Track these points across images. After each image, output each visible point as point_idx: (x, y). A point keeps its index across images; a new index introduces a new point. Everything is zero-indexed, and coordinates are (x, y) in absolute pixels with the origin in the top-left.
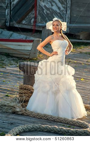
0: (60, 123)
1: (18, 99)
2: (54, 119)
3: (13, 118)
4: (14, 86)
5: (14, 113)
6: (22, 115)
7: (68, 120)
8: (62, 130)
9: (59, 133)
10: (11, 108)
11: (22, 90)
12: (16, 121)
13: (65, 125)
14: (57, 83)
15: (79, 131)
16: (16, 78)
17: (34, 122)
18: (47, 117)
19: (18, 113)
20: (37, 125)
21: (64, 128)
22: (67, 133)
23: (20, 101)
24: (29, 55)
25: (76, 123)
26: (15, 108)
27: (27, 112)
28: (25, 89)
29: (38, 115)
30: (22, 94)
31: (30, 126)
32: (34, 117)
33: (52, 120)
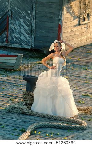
0: (60, 121)
1: (24, 103)
2: (55, 117)
3: (23, 118)
4: (12, 92)
5: (24, 113)
6: (30, 115)
7: (66, 118)
8: (65, 126)
9: (63, 128)
10: (20, 110)
11: (26, 96)
12: (27, 120)
13: (64, 122)
14: (54, 91)
15: (78, 127)
16: (11, 86)
17: (40, 121)
18: (49, 117)
19: (26, 114)
20: (46, 123)
21: (67, 125)
22: (69, 128)
23: (25, 104)
24: (14, 67)
25: (72, 121)
26: (23, 109)
27: (33, 113)
28: (29, 95)
29: (42, 115)
30: (26, 98)
31: (41, 123)
32: (39, 117)
33: (53, 118)
